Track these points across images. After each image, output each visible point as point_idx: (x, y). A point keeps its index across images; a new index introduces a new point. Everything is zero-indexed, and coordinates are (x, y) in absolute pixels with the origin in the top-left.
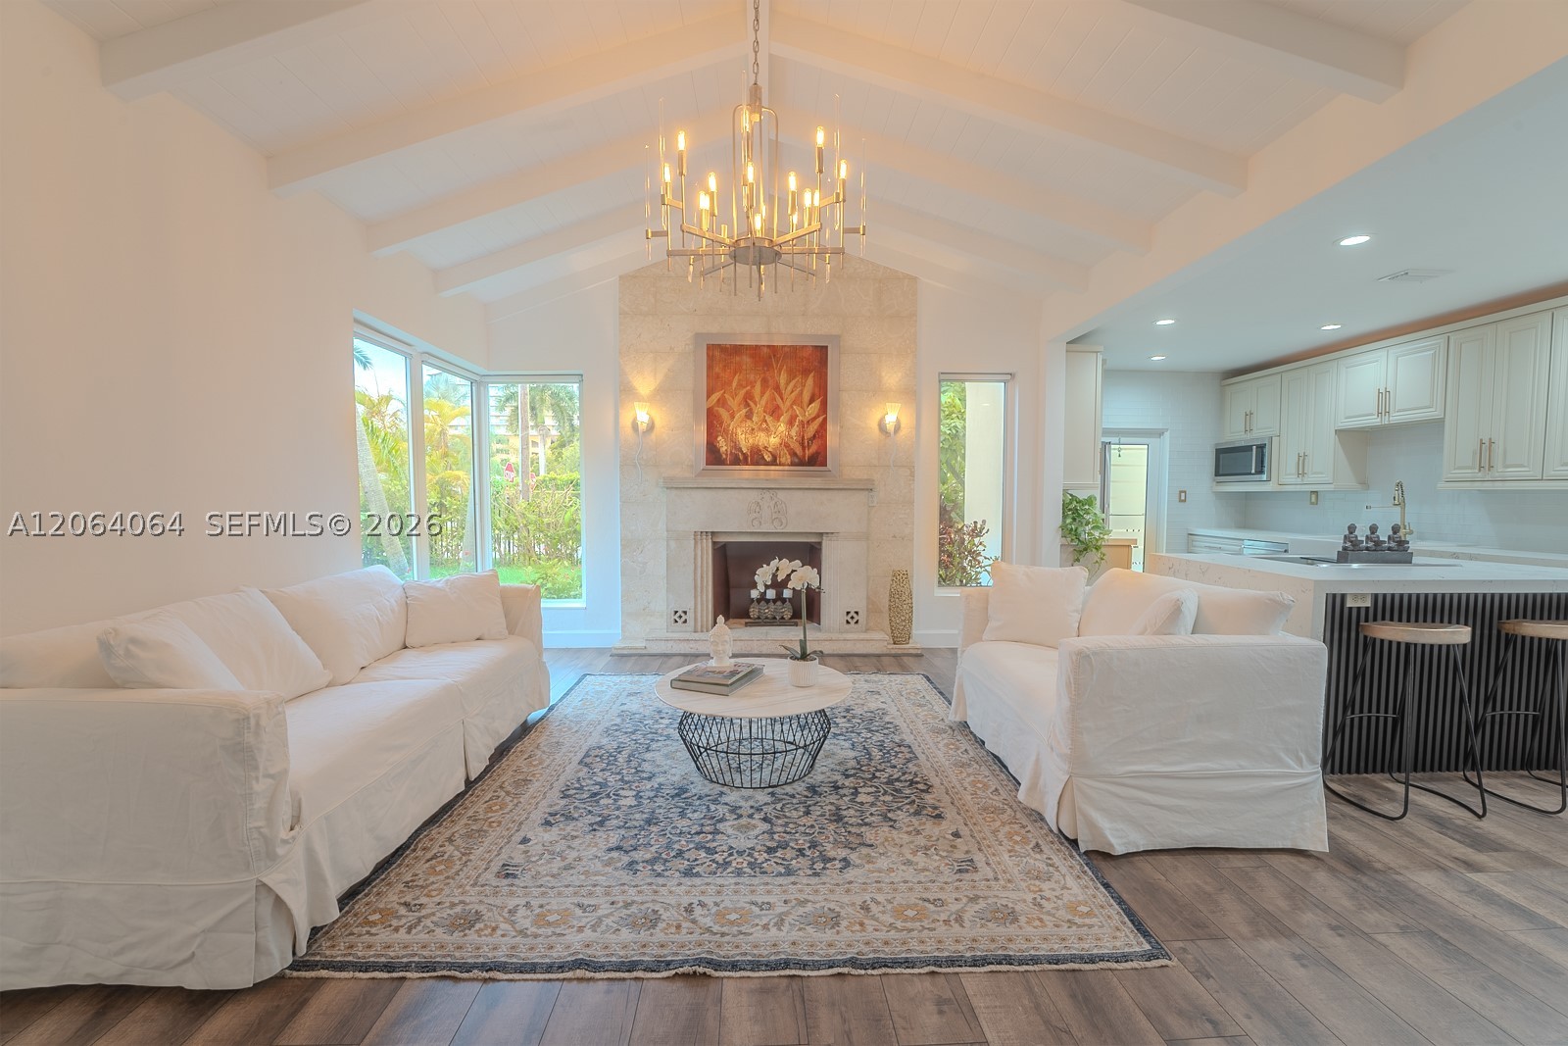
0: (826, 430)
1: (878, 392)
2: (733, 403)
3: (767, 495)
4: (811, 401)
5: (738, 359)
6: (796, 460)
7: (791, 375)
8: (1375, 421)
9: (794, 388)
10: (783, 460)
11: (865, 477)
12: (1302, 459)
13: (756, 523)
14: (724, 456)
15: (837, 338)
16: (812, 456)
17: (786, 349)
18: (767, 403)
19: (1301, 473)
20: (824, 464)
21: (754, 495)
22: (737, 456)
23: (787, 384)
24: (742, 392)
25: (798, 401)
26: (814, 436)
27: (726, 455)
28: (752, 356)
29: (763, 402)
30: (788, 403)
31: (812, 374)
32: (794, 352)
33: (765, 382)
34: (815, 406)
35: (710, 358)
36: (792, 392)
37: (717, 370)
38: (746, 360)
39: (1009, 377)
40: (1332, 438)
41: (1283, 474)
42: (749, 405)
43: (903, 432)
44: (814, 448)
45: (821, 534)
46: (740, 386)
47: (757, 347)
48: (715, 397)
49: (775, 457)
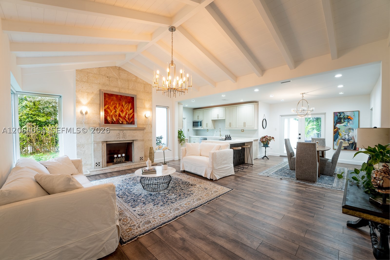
0: (134, 116)
1: (144, 108)
2: (112, 108)
3: (121, 131)
4: (131, 109)
5: (112, 97)
6: (128, 123)
7: (126, 103)
8: (217, 119)
9: (127, 106)
10: (124, 123)
11: (142, 127)
12: (207, 124)
13: (118, 138)
14: (109, 122)
15: (136, 95)
16: (131, 121)
17: (124, 97)
18: (120, 109)
19: (207, 126)
20: (134, 124)
21: (118, 132)
22: (113, 122)
23: (125, 105)
24: (114, 106)
25: (127, 109)
26: (131, 118)
27: (110, 121)
28: (116, 97)
29: (119, 109)
30: (125, 109)
31: (131, 103)
32: (126, 97)
33: (119, 104)
34: (131, 111)
35: (105, 96)
36: (126, 107)
37: (107, 99)
38: (115, 98)
39: (167, 108)
40: (211, 121)
41: (204, 126)
42: (115, 109)
43: (150, 118)
44: (132, 120)
45: (133, 140)
46: (113, 104)
47: (117, 95)
48: (106, 106)
49: (122, 122)
